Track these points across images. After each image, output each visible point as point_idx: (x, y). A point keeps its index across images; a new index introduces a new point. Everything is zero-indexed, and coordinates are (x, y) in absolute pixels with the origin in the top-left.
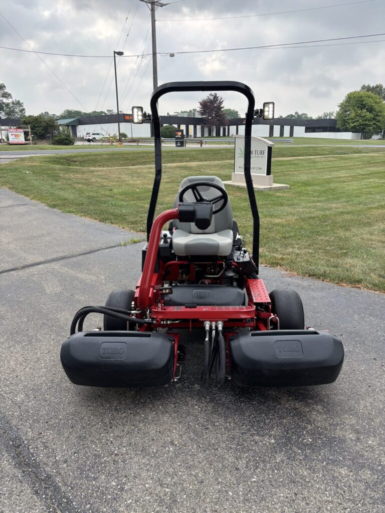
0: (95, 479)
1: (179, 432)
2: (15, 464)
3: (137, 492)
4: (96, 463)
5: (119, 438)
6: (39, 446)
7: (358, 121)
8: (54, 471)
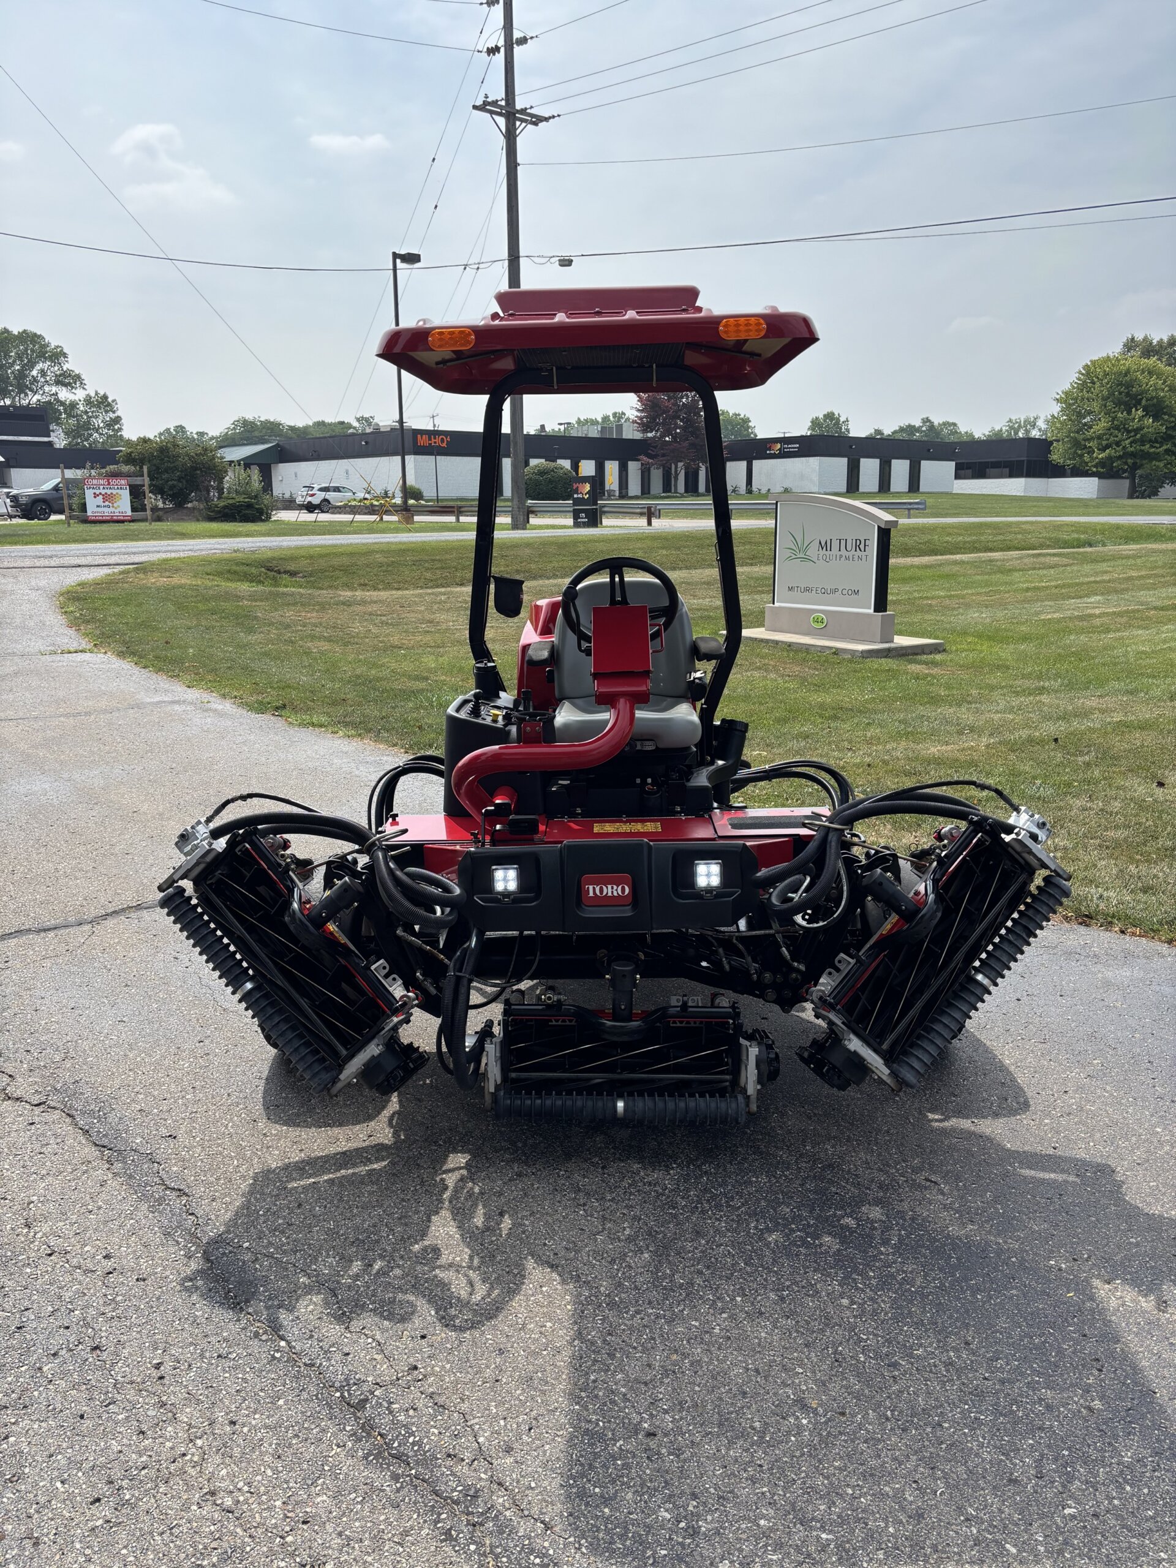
0: (606, 1501)
1: (814, 1372)
2: (366, 1457)
3: (739, 1539)
4: (596, 1455)
5: (643, 1388)
6: (420, 1405)
7: (1118, 444)
8: (483, 1476)
